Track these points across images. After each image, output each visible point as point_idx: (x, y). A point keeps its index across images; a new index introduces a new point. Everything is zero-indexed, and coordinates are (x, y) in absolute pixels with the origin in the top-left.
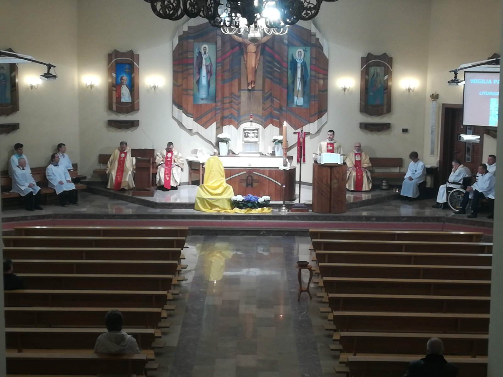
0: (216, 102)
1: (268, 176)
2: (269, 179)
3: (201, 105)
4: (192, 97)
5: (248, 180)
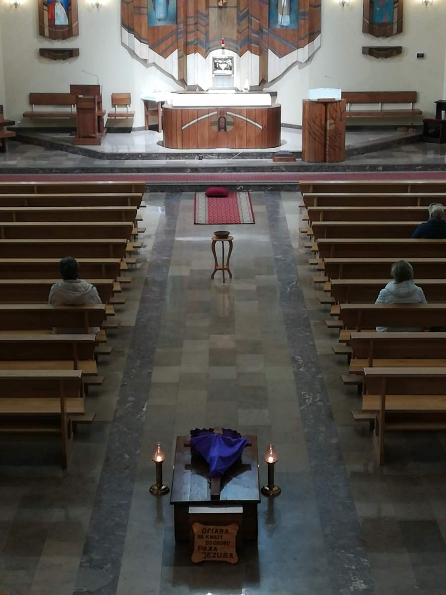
0: (177, 24)
1: (246, 117)
2: (246, 121)
3: (158, 27)
4: (146, 17)
5: (221, 122)
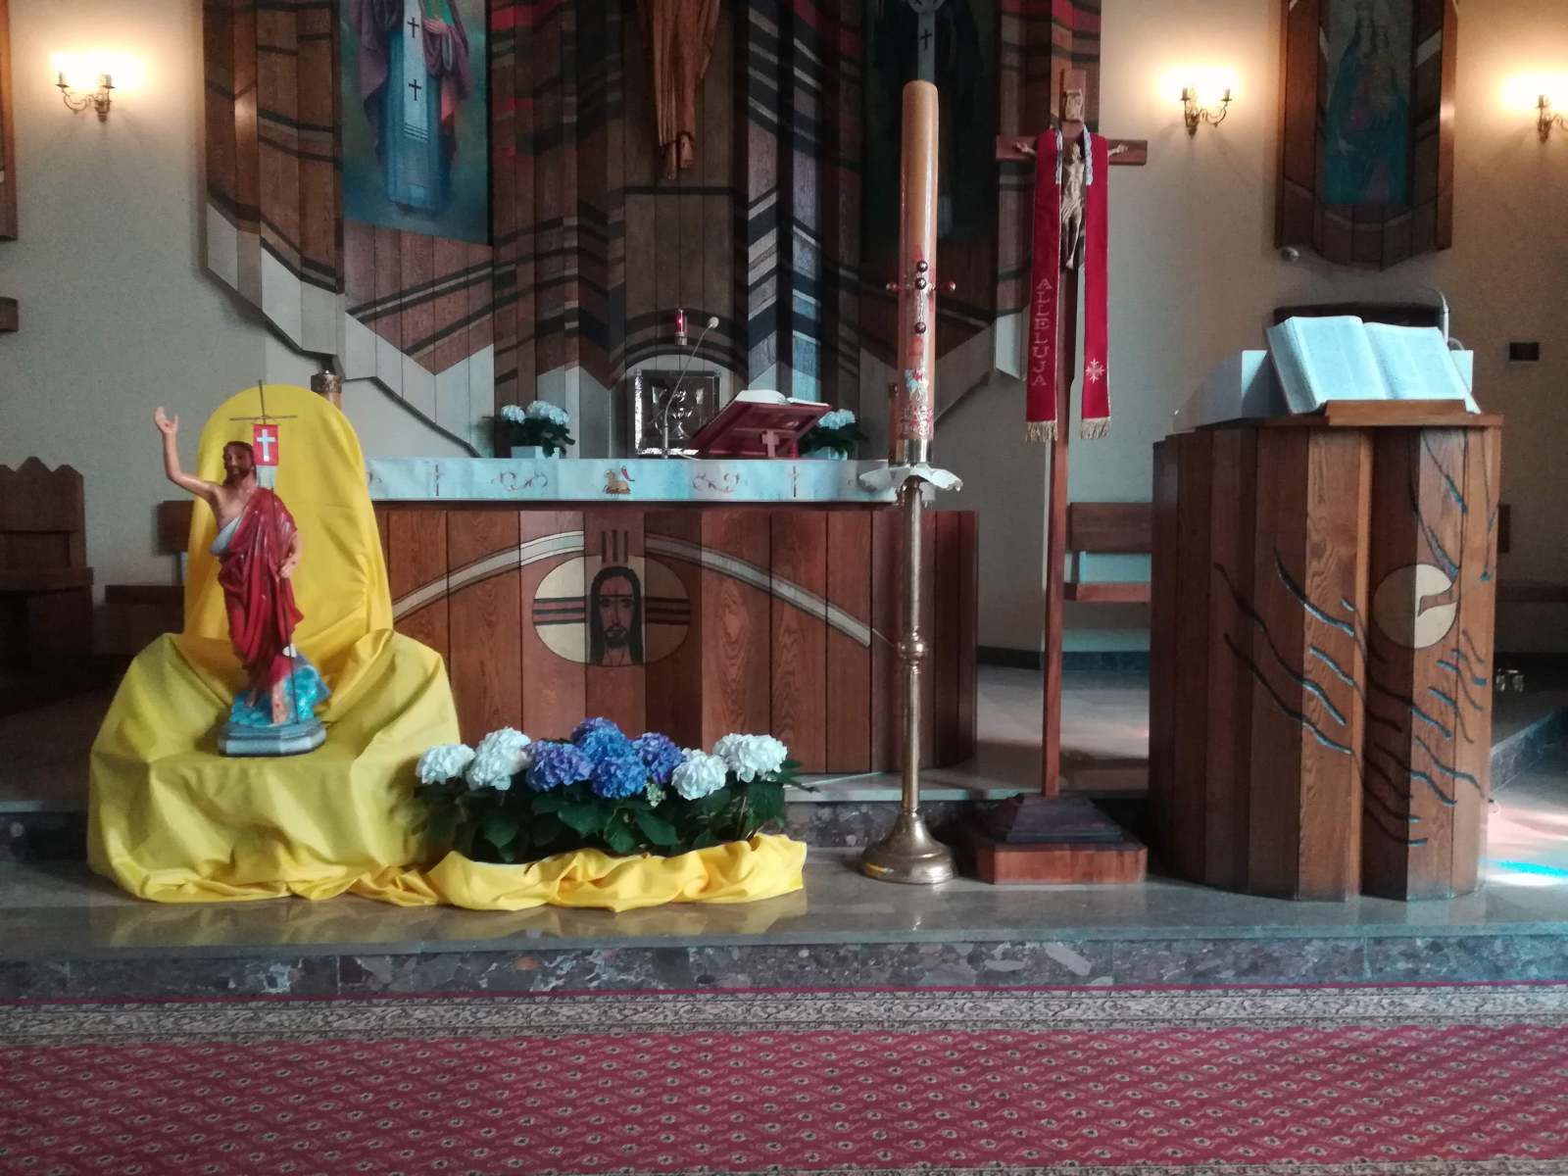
0: (491, 243)
1: (769, 571)
2: (771, 594)
3: (397, 236)
4: (327, 172)
5: (606, 602)
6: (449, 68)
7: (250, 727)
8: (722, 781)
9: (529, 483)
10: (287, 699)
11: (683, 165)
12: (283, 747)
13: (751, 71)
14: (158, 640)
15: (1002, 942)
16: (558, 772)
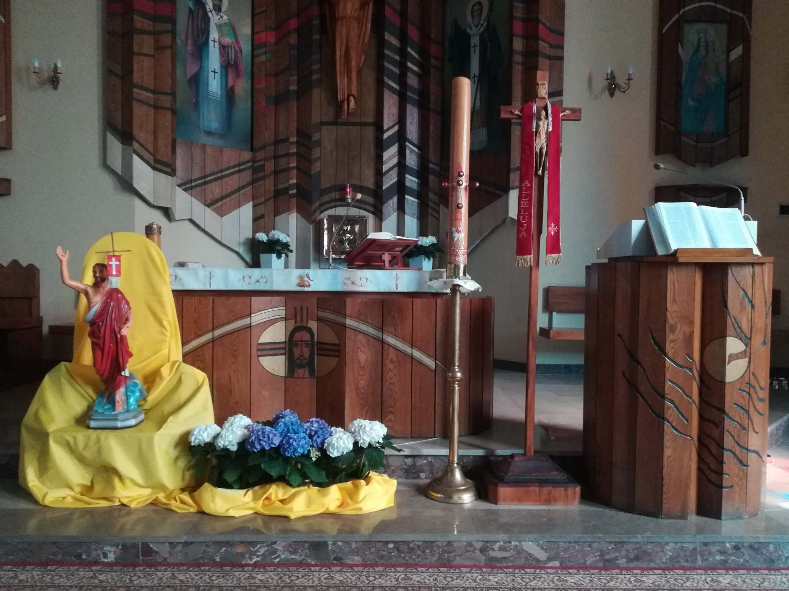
0: (252, 150)
1: (382, 330)
2: (382, 342)
3: (204, 146)
4: (168, 115)
5: (296, 345)
6: (232, 63)
7: (103, 413)
8: (351, 447)
9: (258, 281)
10: (124, 398)
11: (350, 111)
12: (120, 424)
13: (386, 64)
14: (59, 365)
15: (498, 541)
16: (261, 442)
